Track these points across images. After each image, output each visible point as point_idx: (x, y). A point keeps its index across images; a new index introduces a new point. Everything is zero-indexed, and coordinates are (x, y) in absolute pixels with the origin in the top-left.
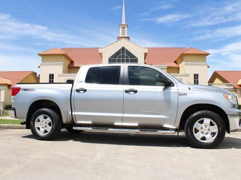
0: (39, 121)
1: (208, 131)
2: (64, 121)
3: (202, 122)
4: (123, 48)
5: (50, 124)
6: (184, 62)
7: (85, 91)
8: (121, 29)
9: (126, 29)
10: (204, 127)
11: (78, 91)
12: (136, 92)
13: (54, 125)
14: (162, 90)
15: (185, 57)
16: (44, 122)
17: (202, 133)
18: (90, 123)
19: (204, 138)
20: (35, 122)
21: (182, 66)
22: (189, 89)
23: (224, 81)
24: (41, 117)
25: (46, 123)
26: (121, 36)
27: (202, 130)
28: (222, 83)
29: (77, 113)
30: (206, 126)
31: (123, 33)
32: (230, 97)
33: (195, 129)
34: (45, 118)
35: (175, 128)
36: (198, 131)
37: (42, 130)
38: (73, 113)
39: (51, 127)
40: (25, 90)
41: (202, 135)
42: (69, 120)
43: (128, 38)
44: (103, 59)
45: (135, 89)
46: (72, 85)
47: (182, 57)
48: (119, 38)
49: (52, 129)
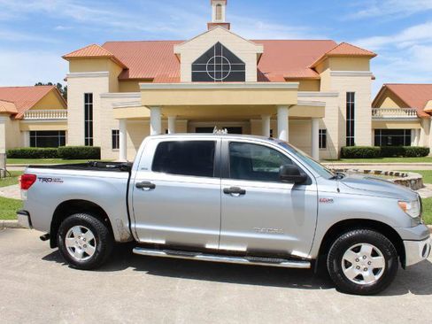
0: (72, 236)
1: (367, 266)
2: (118, 237)
3: (357, 250)
4: (218, 45)
5: (92, 243)
6: (328, 70)
7: (153, 187)
8: (214, 8)
9: (223, 7)
10: (361, 258)
11: (139, 186)
12: (243, 193)
13: (100, 245)
14: (290, 191)
15: (331, 62)
16: (82, 238)
17: (358, 268)
18: (163, 242)
19: (360, 277)
20: (67, 238)
21: (325, 76)
22: (338, 190)
23: (402, 104)
24: (76, 230)
25: (85, 240)
26: (213, 21)
27: (358, 264)
28: (398, 107)
29: (138, 226)
30: (364, 257)
31: (219, 16)
32: (409, 206)
33: (346, 261)
34: (84, 231)
35: (310, 257)
36: (350, 264)
37: (79, 251)
38: (133, 226)
39: (94, 248)
40: (45, 179)
41: (357, 272)
42: (126, 236)
43: (227, 25)
44: (181, 65)
45: (242, 188)
46: (127, 174)
47: (326, 61)
48: (211, 25)
49: (97, 251)
